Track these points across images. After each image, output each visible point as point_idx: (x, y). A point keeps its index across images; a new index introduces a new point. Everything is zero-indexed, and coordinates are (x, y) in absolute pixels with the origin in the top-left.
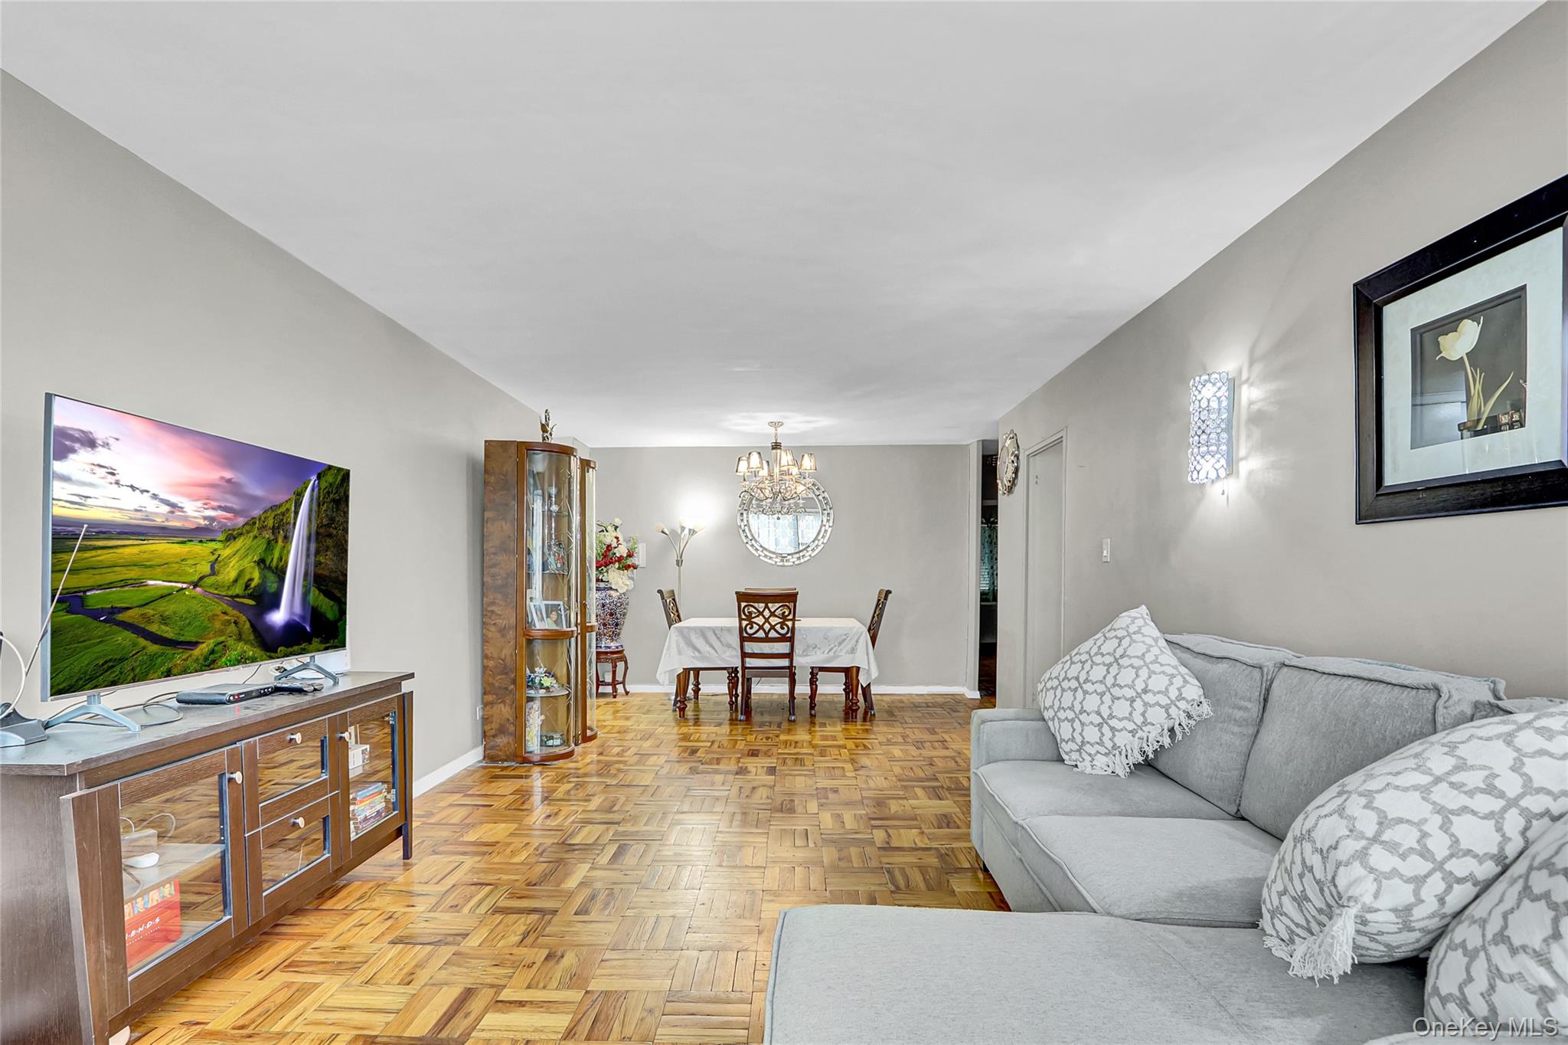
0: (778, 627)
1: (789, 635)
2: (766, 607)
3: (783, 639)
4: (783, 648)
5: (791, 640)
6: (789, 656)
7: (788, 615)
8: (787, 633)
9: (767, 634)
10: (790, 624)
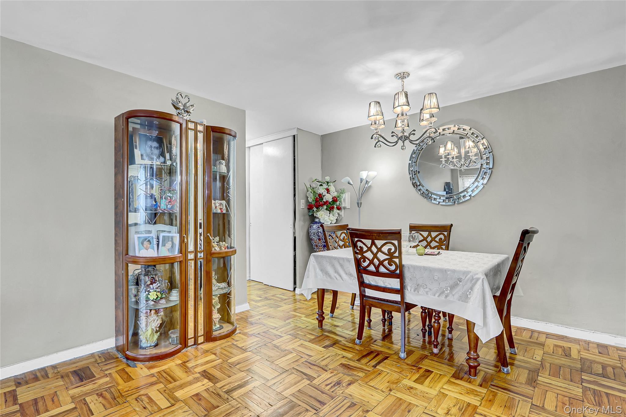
0: (386, 263)
1: (398, 272)
2: (373, 243)
3: (391, 275)
4: (395, 283)
5: (401, 277)
6: (401, 291)
7: (395, 252)
8: (396, 270)
9: (377, 268)
10: (397, 260)
